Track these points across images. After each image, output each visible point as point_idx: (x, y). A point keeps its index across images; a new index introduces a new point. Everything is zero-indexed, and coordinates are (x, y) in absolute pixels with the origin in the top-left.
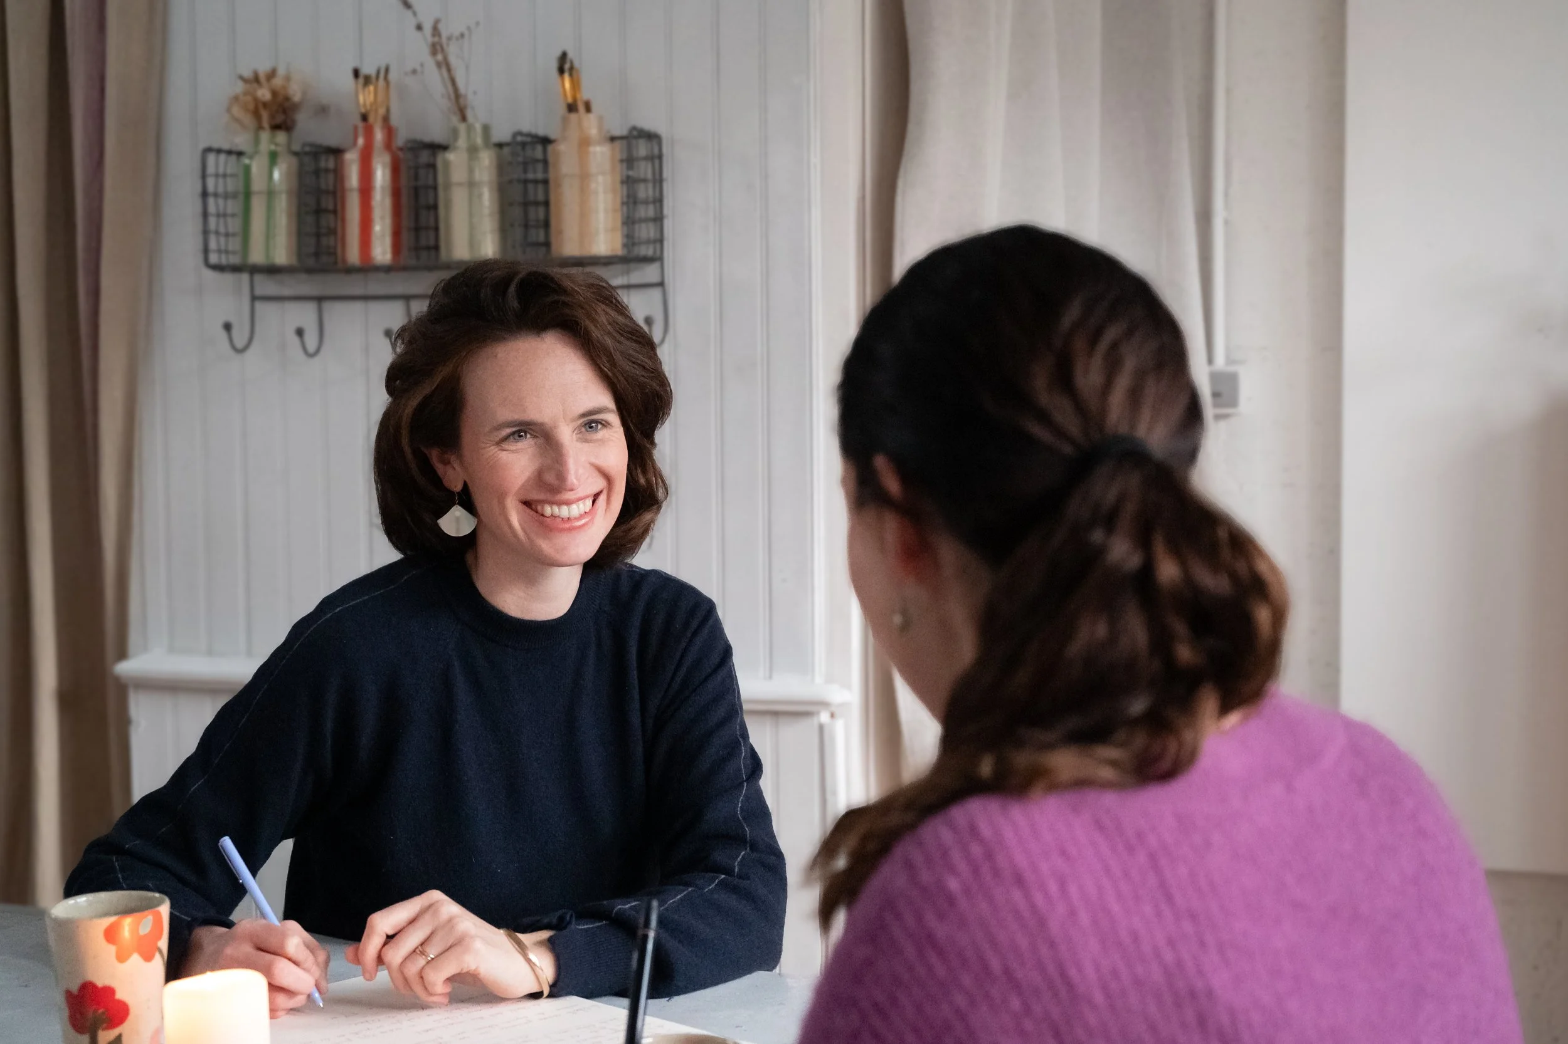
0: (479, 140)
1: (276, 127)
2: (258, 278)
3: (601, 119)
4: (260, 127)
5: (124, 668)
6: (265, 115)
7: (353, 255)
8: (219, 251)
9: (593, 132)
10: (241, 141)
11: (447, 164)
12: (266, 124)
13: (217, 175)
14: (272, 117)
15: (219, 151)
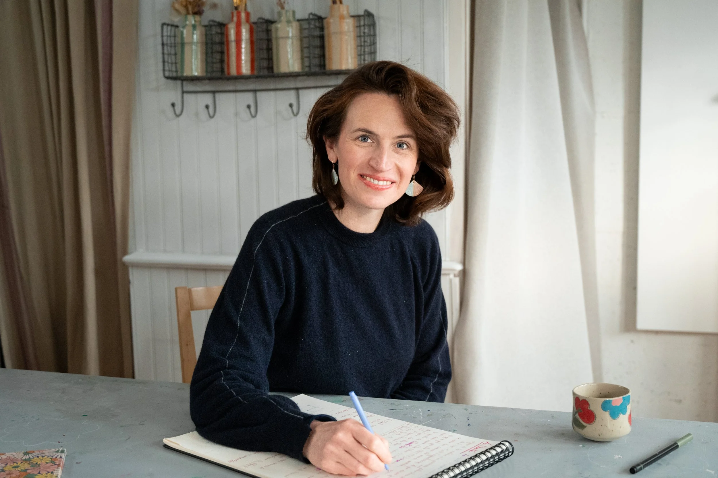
0: (291, 18)
1: (195, 13)
2: (185, 82)
3: (348, 7)
4: (188, 13)
5: (127, 258)
6: (190, 8)
7: (233, 72)
8: (169, 71)
9: (345, 12)
10: (176, 20)
11: (277, 29)
12: (191, 12)
13: (167, 36)
14: (193, 8)
15: (168, 25)
